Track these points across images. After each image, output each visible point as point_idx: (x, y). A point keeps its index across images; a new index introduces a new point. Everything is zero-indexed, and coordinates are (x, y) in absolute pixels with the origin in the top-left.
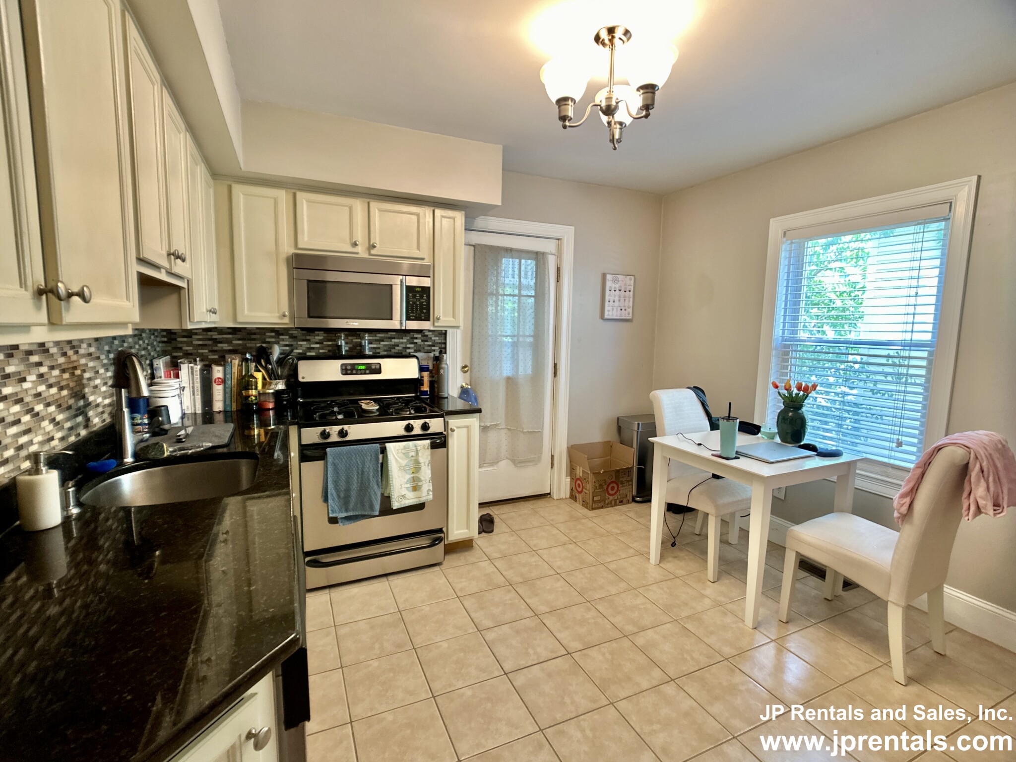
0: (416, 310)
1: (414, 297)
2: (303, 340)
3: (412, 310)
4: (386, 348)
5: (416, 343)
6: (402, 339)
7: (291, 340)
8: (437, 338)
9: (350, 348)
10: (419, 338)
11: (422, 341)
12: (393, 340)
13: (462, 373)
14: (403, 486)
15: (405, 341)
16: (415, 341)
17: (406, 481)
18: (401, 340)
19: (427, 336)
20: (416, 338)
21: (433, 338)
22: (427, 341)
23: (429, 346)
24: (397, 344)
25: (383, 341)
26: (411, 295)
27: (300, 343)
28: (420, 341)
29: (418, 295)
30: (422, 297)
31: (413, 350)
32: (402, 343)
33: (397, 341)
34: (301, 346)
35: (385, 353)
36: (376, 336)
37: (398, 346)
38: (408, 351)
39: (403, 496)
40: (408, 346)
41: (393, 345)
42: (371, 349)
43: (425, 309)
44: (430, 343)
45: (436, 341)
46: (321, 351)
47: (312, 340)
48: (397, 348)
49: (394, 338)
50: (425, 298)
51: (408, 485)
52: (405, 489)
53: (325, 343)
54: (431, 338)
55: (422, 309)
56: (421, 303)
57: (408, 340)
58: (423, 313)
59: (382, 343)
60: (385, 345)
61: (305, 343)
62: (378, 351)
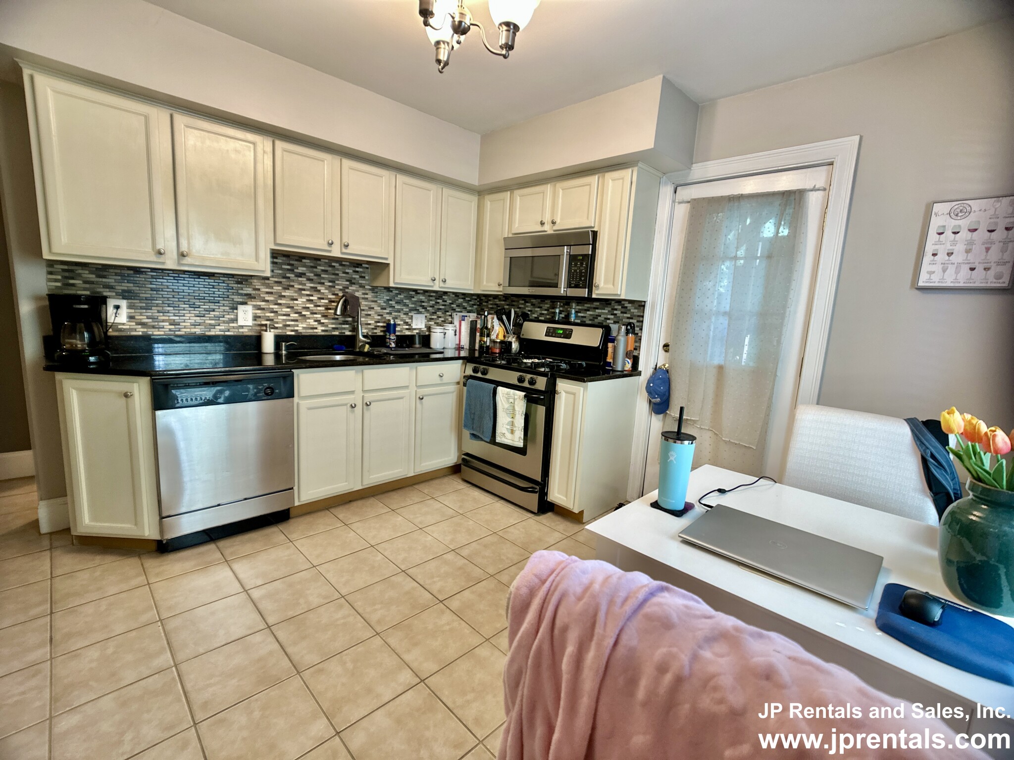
0: (576, 278)
1: (576, 265)
2: (539, 307)
3: (573, 278)
4: (591, 318)
5: (616, 314)
6: (604, 309)
7: (532, 306)
8: (636, 311)
9: (565, 316)
10: (619, 310)
11: (622, 313)
12: (597, 311)
13: (663, 352)
14: (505, 426)
15: (607, 311)
16: (615, 312)
17: (507, 422)
18: (603, 311)
19: (626, 307)
20: (616, 310)
21: (632, 311)
22: (626, 313)
23: (628, 318)
24: (600, 314)
25: (589, 310)
26: (573, 263)
27: (537, 309)
28: (620, 312)
29: (579, 263)
30: (582, 264)
31: (612, 322)
32: (604, 313)
33: (600, 311)
34: (537, 311)
35: (590, 322)
36: (584, 306)
37: (600, 316)
38: (608, 321)
39: (503, 434)
40: (609, 316)
41: (597, 315)
42: (577, 317)
43: (583, 276)
44: (629, 316)
45: (635, 314)
46: (548, 317)
47: (543, 308)
48: (599, 318)
49: (598, 309)
50: (584, 265)
51: (508, 427)
52: (506, 429)
53: (550, 310)
54: (630, 310)
55: (581, 276)
56: (581, 271)
57: (609, 311)
58: (581, 280)
59: (588, 313)
60: (591, 315)
61: (539, 309)
62: (584, 319)
